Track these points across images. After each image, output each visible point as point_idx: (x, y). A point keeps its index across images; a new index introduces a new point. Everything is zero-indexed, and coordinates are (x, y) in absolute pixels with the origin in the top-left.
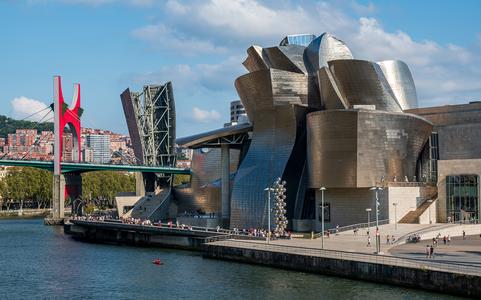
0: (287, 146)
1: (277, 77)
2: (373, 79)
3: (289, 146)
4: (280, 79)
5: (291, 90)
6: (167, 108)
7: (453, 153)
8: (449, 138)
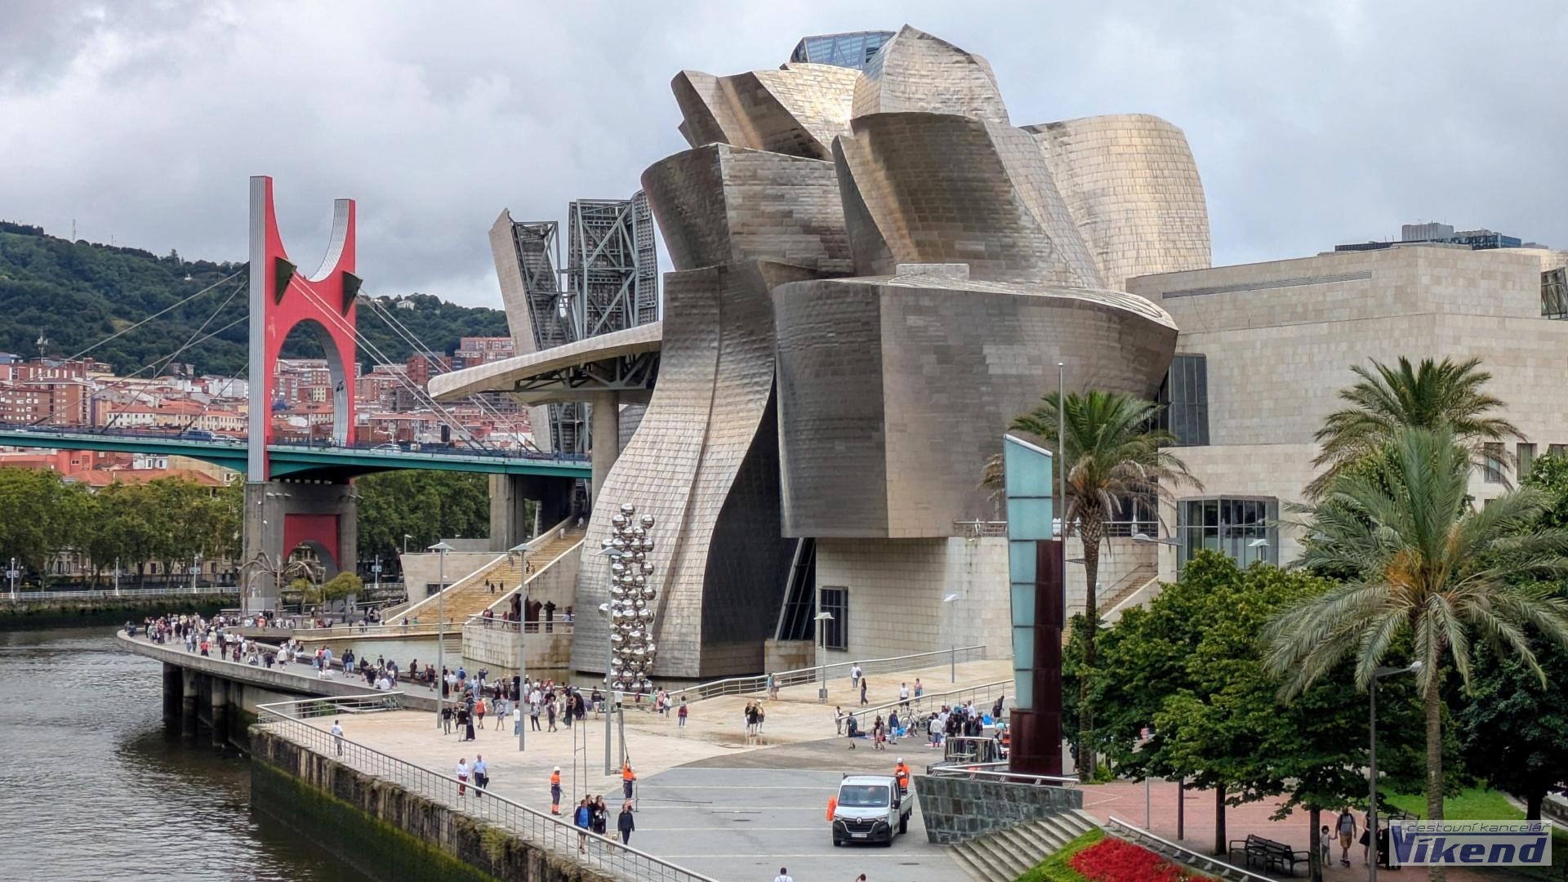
0: (751, 397)
1: (740, 171)
2: (986, 175)
3: (758, 396)
4: (754, 177)
5: (791, 212)
6: (631, 272)
7: (1247, 422)
8: (1236, 372)
